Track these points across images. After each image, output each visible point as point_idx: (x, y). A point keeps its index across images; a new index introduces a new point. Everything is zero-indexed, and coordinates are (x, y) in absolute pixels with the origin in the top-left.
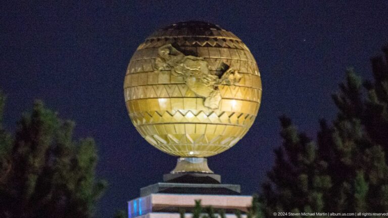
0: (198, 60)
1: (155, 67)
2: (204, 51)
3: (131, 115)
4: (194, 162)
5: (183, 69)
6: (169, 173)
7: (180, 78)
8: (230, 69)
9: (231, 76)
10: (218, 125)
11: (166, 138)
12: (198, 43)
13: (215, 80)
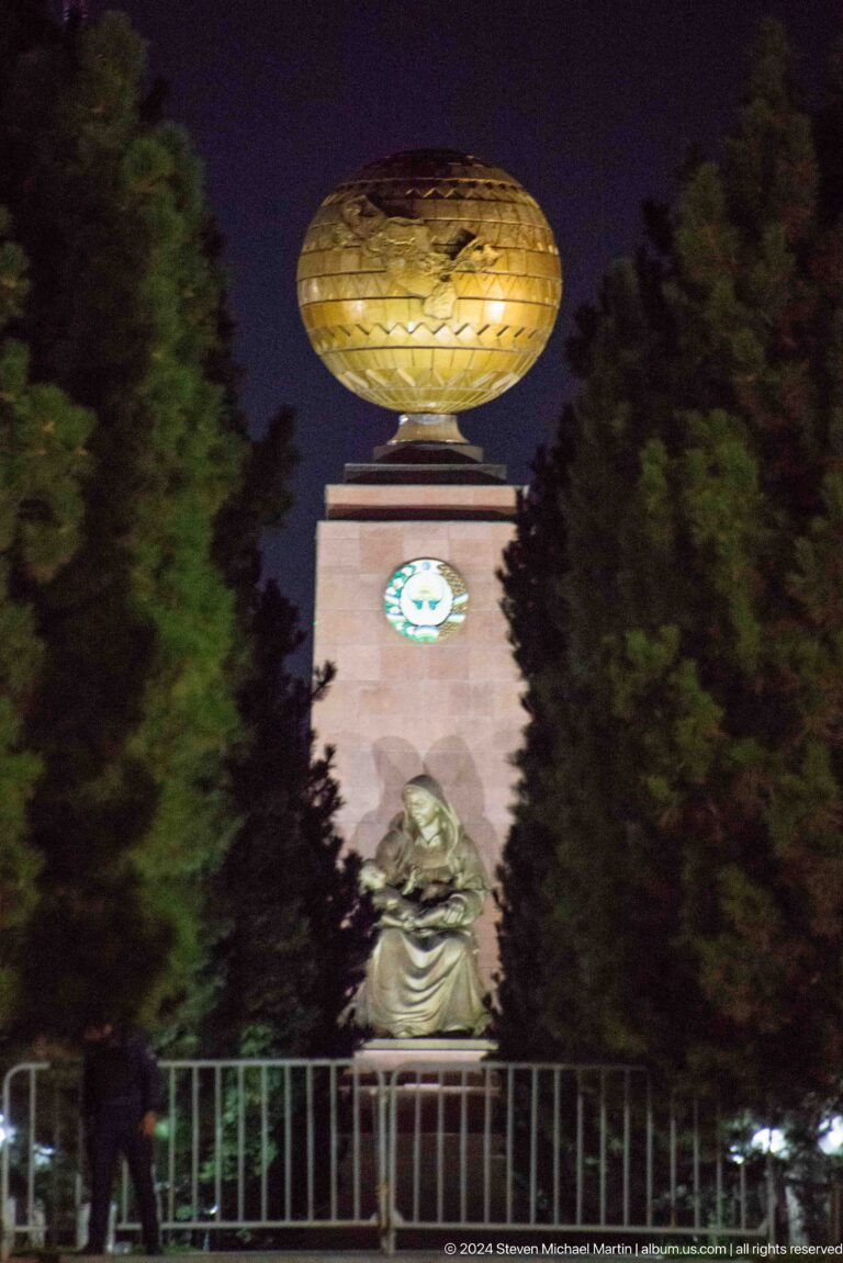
0: (411, 224)
1: (335, 240)
2: (426, 207)
3: (310, 331)
4: (426, 423)
5: (382, 243)
6: (384, 444)
7: (377, 260)
8: (474, 241)
9: (477, 255)
10: (458, 351)
11: (363, 376)
12: (418, 192)
13: (443, 263)
